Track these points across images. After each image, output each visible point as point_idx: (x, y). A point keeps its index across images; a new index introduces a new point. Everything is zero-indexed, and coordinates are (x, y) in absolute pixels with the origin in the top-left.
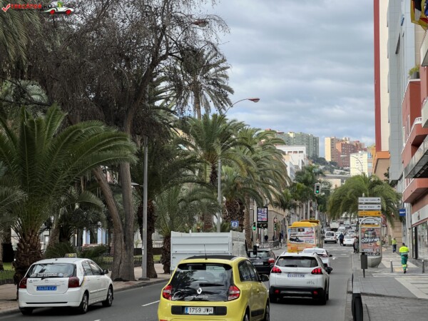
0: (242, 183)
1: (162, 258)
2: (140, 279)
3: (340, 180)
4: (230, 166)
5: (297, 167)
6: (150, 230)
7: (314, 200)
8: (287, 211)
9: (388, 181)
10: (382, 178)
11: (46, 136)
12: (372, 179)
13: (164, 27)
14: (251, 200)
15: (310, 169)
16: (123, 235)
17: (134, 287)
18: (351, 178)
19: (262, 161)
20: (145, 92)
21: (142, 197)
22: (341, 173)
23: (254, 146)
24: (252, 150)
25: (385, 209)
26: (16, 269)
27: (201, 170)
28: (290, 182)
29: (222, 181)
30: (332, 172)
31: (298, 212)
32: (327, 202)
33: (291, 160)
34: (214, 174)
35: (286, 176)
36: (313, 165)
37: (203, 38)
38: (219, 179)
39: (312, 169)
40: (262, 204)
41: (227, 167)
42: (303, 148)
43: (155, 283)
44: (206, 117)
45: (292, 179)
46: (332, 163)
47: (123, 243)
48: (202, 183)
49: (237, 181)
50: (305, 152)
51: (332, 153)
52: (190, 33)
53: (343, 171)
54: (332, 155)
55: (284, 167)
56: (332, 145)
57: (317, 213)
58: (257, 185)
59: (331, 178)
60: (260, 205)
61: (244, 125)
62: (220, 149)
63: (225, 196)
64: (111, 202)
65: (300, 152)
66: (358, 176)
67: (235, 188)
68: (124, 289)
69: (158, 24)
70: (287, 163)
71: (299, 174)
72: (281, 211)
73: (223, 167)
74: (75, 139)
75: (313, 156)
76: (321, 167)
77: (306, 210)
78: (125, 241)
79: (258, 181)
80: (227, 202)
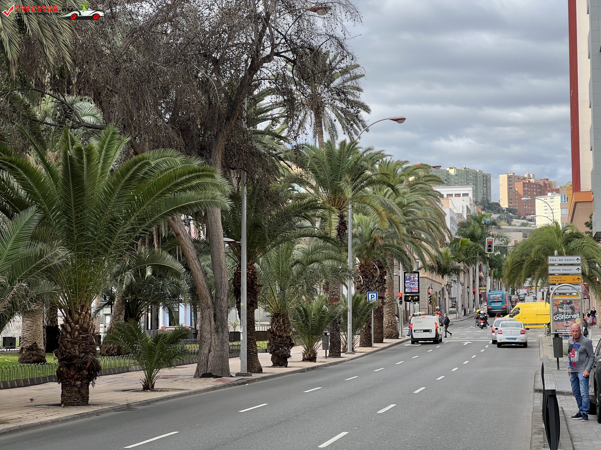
0: (382, 238)
1: (269, 344)
2: (238, 375)
3: (521, 234)
4: (365, 214)
5: (460, 216)
6: (252, 306)
7: (485, 263)
8: (446, 278)
9: (591, 233)
10: (583, 229)
11: (99, 171)
12: (568, 232)
13: (268, 15)
14: (395, 262)
15: (478, 220)
16: (212, 313)
17: (229, 385)
18: (537, 230)
19: (411, 207)
20: (242, 108)
21: (240, 258)
22: (523, 225)
23: (398, 186)
24: (395, 191)
25: (587, 274)
26: (60, 361)
27: (324, 219)
28: (451, 237)
29: (354, 236)
30: (509, 223)
31: (462, 279)
32: (504, 264)
33: (451, 206)
34: (343, 226)
35: (445, 227)
36: (483, 213)
37: (324, 30)
38: (350, 232)
39: (481, 218)
40: (411, 268)
41: (361, 215)
42: (469, 190)
43: (259, 379)
44: (330, 144)
45: (453, 233)
46: (509, 210)
47: (213, 323)
48: (325, 238)
49: (375, 235)
50: (471, 195)
51: (509, 196)
52: (306, 23)
53: (525, 221)
54: (509, 199)
55: (441, 215)
56: (509, 185)
57: (489, 280)
58: (404, 240)
59: (509, 231)
60: (408, 270)
61: (384, 156)
62: (350, 190)
63: (359, 256)
64: (195, 265)
65: (464, 195)
66: (547, 227)
67: (373, 245)
68: (214, 388)
69: (258, 12)
70: (446, 210)
71: (463, 225)
72: (438, 278)
73: (355, 216)
74: (141, 175)
75: (483, 201)
76: (495, 216)
77: (474, 276)
78: (215, 321)
79: (404, 235)
80: (361, 266)
